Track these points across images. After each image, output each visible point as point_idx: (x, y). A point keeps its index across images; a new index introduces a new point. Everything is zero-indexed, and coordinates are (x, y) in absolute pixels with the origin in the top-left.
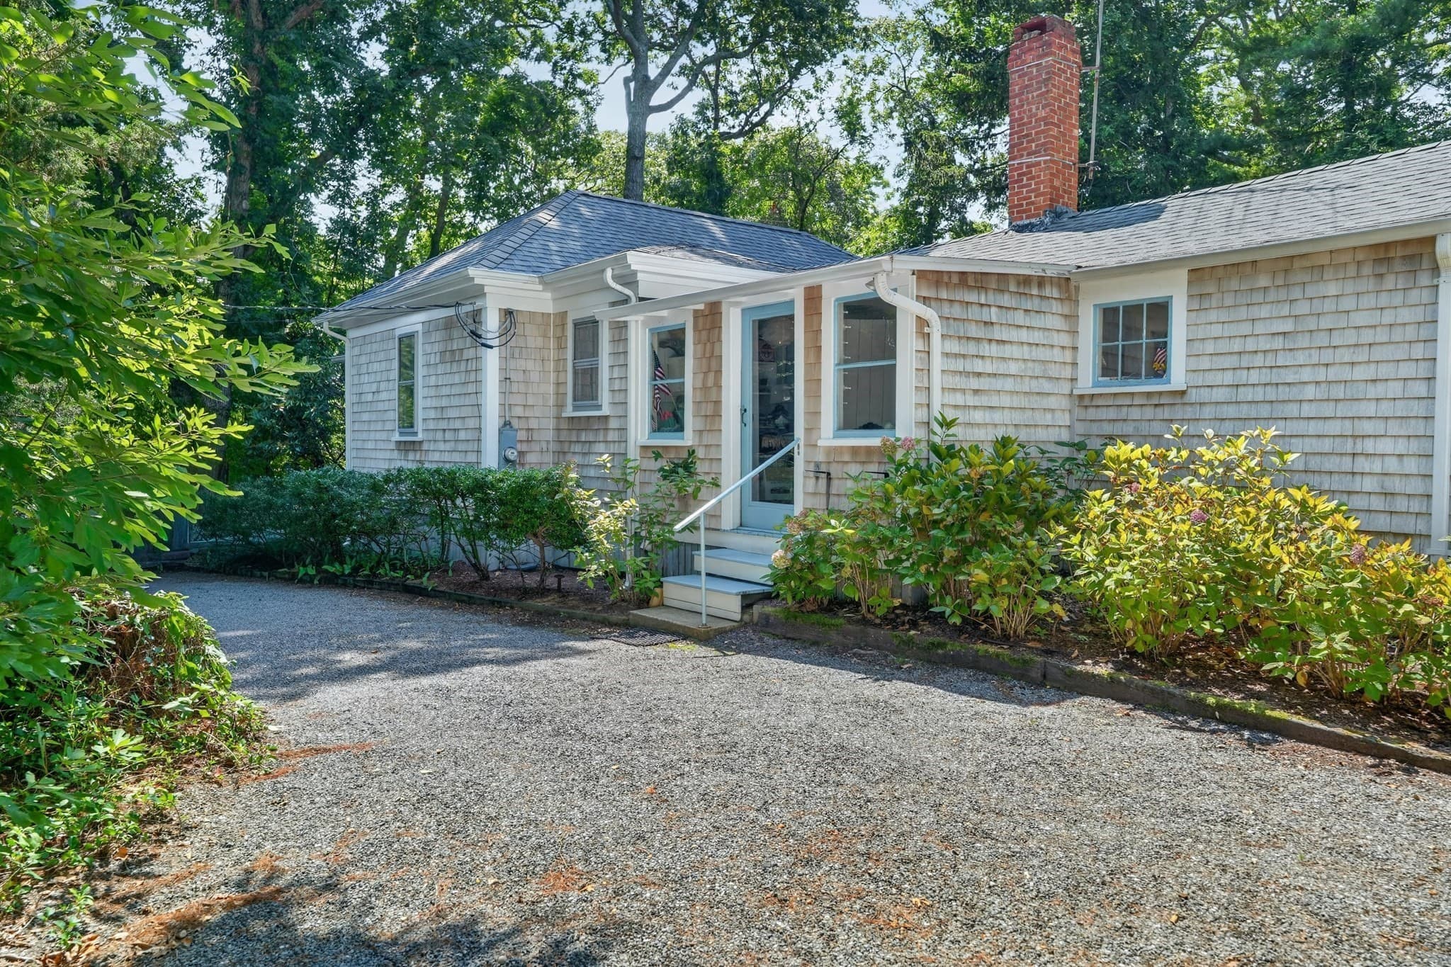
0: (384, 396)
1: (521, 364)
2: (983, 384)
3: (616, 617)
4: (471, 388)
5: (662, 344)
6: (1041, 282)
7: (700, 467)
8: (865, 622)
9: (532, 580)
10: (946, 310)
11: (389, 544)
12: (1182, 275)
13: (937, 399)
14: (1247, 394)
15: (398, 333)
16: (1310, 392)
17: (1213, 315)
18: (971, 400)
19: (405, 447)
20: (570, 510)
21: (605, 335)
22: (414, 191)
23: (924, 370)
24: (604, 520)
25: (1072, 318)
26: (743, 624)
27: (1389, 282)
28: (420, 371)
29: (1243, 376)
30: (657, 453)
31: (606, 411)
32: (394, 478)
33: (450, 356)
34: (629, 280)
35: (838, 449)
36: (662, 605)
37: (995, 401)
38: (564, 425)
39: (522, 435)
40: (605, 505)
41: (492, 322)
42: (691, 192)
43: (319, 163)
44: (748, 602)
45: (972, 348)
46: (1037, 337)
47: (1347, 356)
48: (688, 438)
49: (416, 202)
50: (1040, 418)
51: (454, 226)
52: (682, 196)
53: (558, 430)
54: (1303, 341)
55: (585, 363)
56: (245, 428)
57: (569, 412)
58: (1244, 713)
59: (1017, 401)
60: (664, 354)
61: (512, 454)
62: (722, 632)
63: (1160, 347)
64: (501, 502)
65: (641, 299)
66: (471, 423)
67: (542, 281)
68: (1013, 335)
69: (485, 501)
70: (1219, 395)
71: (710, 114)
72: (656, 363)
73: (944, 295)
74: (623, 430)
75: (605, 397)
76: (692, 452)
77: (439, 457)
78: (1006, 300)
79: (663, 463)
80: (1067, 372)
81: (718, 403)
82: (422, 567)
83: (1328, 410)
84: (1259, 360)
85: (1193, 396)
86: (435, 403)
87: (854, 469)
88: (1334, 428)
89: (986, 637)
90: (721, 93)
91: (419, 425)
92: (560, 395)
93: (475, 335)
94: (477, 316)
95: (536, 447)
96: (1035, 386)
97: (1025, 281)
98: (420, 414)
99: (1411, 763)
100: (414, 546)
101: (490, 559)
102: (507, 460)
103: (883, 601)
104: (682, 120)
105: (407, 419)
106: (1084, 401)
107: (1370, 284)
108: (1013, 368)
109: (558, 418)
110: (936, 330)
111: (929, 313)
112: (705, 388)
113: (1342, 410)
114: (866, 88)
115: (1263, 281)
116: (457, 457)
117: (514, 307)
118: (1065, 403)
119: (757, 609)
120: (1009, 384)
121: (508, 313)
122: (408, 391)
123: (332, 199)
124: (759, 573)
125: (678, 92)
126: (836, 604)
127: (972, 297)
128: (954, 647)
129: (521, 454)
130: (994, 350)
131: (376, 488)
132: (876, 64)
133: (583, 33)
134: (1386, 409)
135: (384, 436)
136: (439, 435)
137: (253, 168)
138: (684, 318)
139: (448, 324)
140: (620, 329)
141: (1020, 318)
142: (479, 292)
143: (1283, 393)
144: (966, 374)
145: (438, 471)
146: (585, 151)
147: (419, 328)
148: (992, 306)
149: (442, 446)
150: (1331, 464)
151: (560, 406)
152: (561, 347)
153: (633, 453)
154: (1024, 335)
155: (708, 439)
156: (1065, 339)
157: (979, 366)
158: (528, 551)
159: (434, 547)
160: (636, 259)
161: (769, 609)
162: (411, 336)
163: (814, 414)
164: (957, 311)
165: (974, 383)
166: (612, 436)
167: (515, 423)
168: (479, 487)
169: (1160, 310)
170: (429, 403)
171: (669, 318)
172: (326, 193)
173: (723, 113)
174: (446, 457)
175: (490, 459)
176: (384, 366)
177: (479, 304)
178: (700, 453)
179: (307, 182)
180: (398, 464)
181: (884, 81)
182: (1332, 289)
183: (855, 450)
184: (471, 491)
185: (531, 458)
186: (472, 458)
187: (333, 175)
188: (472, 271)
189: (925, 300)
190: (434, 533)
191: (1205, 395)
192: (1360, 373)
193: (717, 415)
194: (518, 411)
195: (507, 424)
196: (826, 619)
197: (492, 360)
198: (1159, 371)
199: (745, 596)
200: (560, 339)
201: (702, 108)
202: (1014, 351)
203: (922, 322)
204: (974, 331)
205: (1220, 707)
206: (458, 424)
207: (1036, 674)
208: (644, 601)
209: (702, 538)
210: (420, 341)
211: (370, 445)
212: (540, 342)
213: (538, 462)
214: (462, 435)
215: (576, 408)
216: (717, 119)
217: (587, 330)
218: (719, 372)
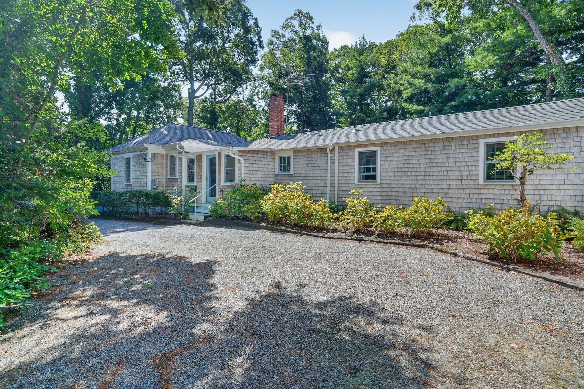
0: (122, 173)
1: (157, 166)
2: (254, 172)
3: (178, 222)
4: (145, 171)
5: (190, 162)
6: (267, 152)
7: (198, 190)
8: (228, 220)
9: (159, 216)
10: (245, 158)
11: (124, 209)
12: (292, 152)
13: (243, 176)
14: (302, 175)
15: (125, 157)
16: (311, 175)
17: (297, 160)
18: (251, 176)
19: (127, 185)
20: (167, 199)
21: (177, 160)
22: (129, 115)
23: (240, 170)
24: (175, 201)
25: (274, 159)
26: (205, 222)
27: (322, 155)
28: (132, 167)
29: (301, 172)
30: (188, 187)
31: (177, 177)
32: (125, 193)
33: (139, 164)
34: (182, 148)
35: (224, 186)
36: (188, 219)
37: (256, 176)
38: (168, 180)
39: (157, 183)
40: (175, 198)
41: (150, 156)
42: (208, 118)
43: (101, 110)
44: (206, 217)
45: (251, 165)
46: (266, 163)
47: (316, 168)
48: (195, 183)
49: (129, 118)
50: (267, 179)
51: (140, 125)
52: (205, 119)
53: (166, 181)
54: (310, 165)
55: (172, 166)
56: (97, 182)
57: (169, 177)
58: (283, 230)
59: (261, 176)
60: (191, 165)
61: (155, 187)
62: (200, 223)
63: (289, 166)
64: (151, 197)
65: (185, 152)
66: (145, 180)
67: (162, 147)
68: (261, 163)
69: (148, 197)
70: (298, 175)
71: (213, 96)
72: (188, 166)
73: (244, 155)
74: (181, 181)
75: (177, 174)
76: (196, 186)
77: (136, 187)
78: (259, 155)
79: (189, 189)
80: (273, 170)
81: (201, 176)
82: (132, 214)
83: (314, 178)
84: (304, 169)
85: (294, 175)
86: (135, 175)
87: (227, 189)
88: (315, 181)
89: (248, 221)
90: (217, 90)
91: (131, 180)
92: (167, 173)
93: (146, 159)
94: (146, 154)
95: (160, 185)
96: (265, 173)
97: (264, 152)
98: (131, 178)
99: (302, 234)
100: (130, 209)
101: (150, 211)
102: (154, 188)
103: (231, 215)
104: (206, 98)
105: (128, 179)
106: (277, 176)
107: (319, 155)
108: (261, 169)
109: (166, 178)
110: (243, 161)
111: (241, 159)
112: (199, 172)
113: (316, 178)
114: (256, 91)
115: (304, 154)
116: (141, 188)
117: (155, 152)
118: (272, 176)
119: (207, 219)
120: (260, 173)
121: (154, 154)
122: (128, 172)
123: (105, 120)
124: (207, 211)
125: (205, 91)
126: (223, 217)
127: (251, 155)
128: (242, 223)
129: (157, 187)
130: (256, 165)
131: (120, 195)
132: (259, 85)
133: (178, 74)
134: (321, 178)
135: (122, 183)
136: (136, 183)
137: (83, 111)
138: (194, 157)
139: (139, 156)
140: (180, 159)
141: (262, 159)
142: (147, 149)
143: (307, 175)
144: (250, 171)
145: (136, 191)
146: (178, 106)
147: (131, 156)
148: (256, 157)
149: (137, 185)
150: (313, 188)
151: (167, 176)
152: (167, 162)
153: (183, 187)
154: (263, 163)
155: (199, 183)
156: (272, 163)
157: (252, 169)
158: (158, 209)
159: (135, 209)
160: (184, 143)
161: (210, 218)
162: (129, 158)
163: (220, 179)
164: (247, 158)
165: (252, 172)
166: (179, 183)
167: (156, 180)
168: (147, 194)
169: (289, 158)
170: (134, 175)
171: (191, 157)
172: (104, 118)
173: (217, 96)
174: (138, 188)
175: (149, 188)
176: (121, 165)
177: (146, 152)
178: (198, 186)
179: (99, 115)
180: (126, 190)
181: (261, 90)
182: (314, 156)
183: (227, 186)
184: (144, 195)
185: (159, 188)
186: (145, 188)
187: (106, 113)
188: (145, 144)
189: (240, 156)
190: (135, 205)
191: (296, 175)
192: (318, 172)
193: (201, 178)
194: (156, 177)
195: (154, 180)
196: (220, 220)
197: (150, 165)
198: (288, 171)
199: (205, 216)
200: (167, 160)
201: (211, 95)
202: (261, 166)
203: (239, 160)
204: (251, 162)
205: (280, 229)
206: (141, 180)
207: (254, 226)
208: (184, 218)
209: (195, 205)
210: (131, 160)
211: (118, 185)
212: (162, 160)
213: (161, 189)
214: (142, 183)
215: (170, 176)
216: (215, 98)
217: (173, 158)
218: (201, 169)
